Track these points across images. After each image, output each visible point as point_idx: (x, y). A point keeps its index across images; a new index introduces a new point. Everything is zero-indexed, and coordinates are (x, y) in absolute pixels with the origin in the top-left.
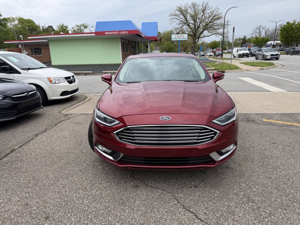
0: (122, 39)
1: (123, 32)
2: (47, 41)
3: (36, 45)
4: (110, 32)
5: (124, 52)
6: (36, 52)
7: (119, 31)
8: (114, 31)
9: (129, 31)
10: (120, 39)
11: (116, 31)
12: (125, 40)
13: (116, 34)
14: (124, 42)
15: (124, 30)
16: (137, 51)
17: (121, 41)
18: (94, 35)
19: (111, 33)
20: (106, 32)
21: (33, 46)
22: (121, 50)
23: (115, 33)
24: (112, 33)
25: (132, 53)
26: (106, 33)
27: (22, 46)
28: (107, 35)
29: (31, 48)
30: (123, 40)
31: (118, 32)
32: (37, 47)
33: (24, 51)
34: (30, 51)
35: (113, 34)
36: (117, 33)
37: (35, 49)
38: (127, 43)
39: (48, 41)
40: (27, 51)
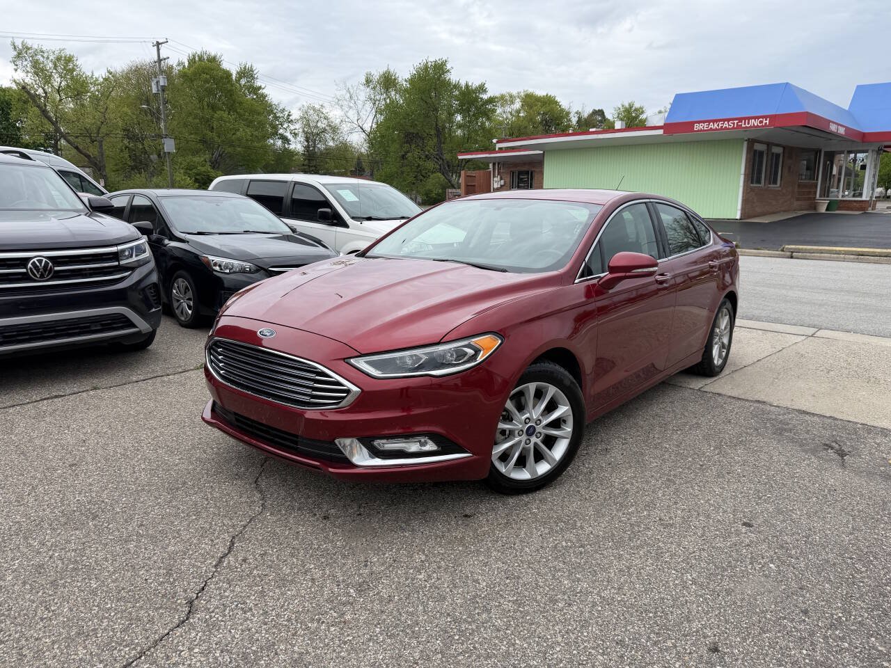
0: (751, 142)
1: (756, 123)
2: (542, 152)
3: (525, 164)
4: (709, 122)
5: (759, 181)
6: (520, 180)
7: (740, 120)
8: (724, 120)
9: (773, 118)
10: (745, 143)
11: (728, 120)
12: (769, 145)
13: (729, 129)
14: (761, 153)
15: (757, 115)
16: (817, 180)
17: (750, 149)
18: (661, 132)
19: (711, 125)
20: (699, 122)
21: (516, 165)
22: (742, 177)
23: (726, 124)
24: (716, 125)
25: (796, 186)
26: (697, 127)
27: (494, 164)
28: (698, 131)
29: (512, 169)
30: (758, 147)
31: (736, 122)
32: (525, 169)
33: (495, 179)
34: (508, 180)
35: (718, 130)
36: (734, 124)
37: (520, 173)
38: (778, 156)
39: (544, 152)
40: (501, 179)
